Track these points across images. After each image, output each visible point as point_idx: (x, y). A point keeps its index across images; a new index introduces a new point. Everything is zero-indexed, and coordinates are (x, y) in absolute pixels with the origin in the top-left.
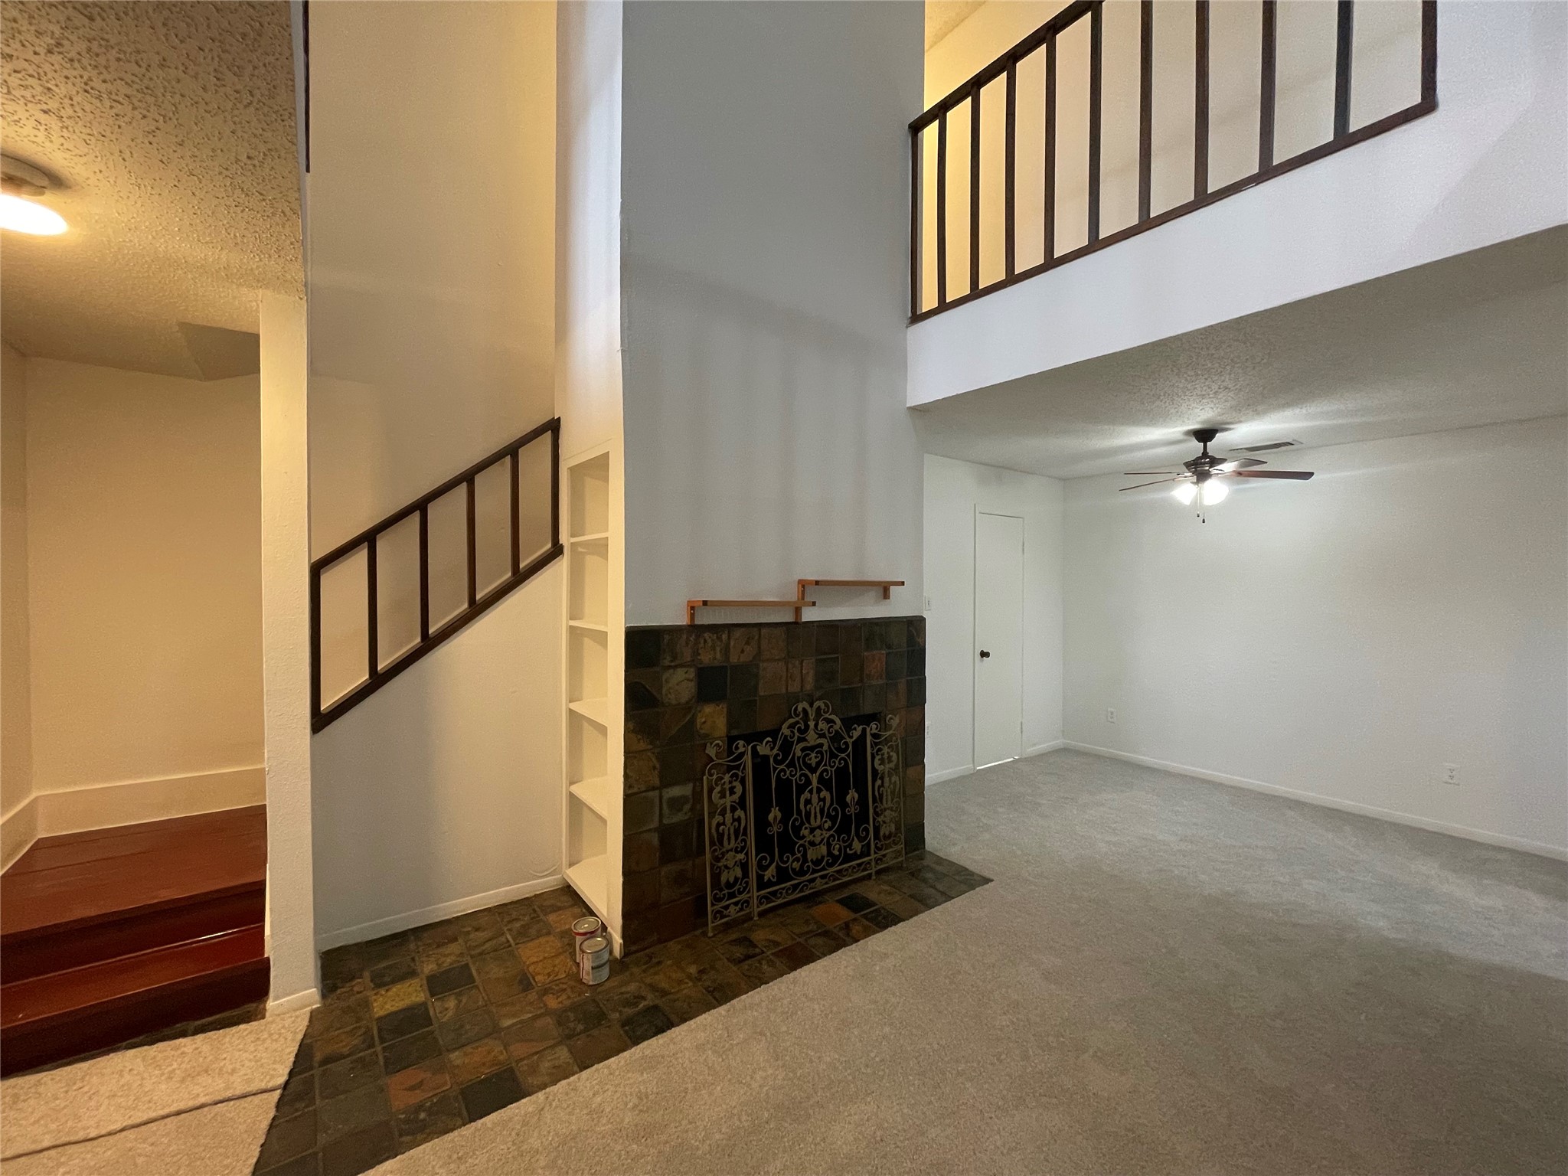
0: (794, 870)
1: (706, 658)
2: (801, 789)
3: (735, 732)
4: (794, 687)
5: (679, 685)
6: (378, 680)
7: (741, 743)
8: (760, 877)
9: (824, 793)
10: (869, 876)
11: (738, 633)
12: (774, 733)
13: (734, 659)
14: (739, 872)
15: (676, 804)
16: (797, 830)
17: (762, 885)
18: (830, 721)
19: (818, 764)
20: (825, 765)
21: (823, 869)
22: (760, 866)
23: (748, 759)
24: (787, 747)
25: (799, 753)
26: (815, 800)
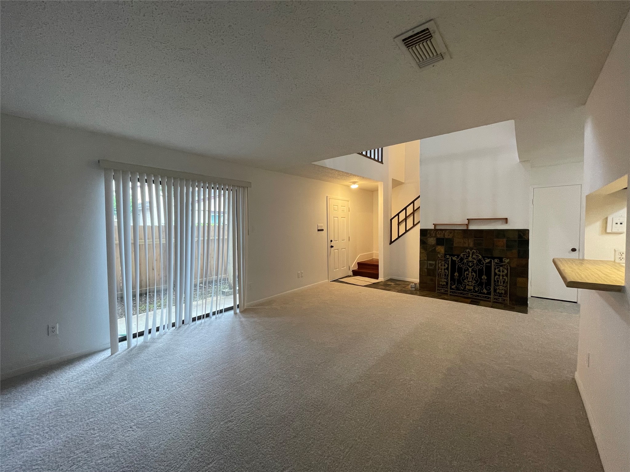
0: (461, 289)
1: (438, 236)
2: (465, 271)
3: (446, 253)
4: (466, 245)
5: (432, 241)
6: (399, 237)
7: (448, 256)
8: (451, 287)
9: (473, 274)
10: (490, 301)
11: (448, 231)
12: (458, 256)
13: (446, 237)
14: (445, 283)
15: (431, 265)
16: (463, 280)
17: (451, 288)
18: (477, 256)
19: (472, 266)
20: (475, 266)
21: (471, 292)
22: (451, 284)
23: (450, 260)
24: (462, 259)
25: (465, 262)
26: (470, 275)
